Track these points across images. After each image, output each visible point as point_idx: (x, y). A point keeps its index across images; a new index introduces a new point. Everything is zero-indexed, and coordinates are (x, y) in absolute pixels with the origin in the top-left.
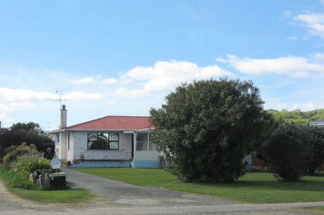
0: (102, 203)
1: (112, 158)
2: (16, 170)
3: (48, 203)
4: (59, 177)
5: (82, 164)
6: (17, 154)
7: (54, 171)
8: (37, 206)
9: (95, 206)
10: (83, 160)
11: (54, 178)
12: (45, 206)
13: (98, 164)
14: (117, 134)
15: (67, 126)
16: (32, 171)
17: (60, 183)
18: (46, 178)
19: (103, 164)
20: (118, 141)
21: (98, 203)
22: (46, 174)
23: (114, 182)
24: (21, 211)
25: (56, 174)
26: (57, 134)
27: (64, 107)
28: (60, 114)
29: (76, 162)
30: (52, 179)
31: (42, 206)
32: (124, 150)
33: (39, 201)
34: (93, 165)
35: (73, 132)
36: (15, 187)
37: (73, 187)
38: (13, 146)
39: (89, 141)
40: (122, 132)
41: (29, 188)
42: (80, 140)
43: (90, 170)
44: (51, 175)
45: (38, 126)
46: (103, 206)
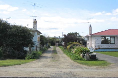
0: (115, 66)
1: (112, 47)
2: (74, 52)
3: (91, 66)
4: (93, 55)
5: (99, 50)
6: (73, 46)
7: (91, 53)
8: (88, 67)
9: (112, 68)
10: (99, 48)
11: (91, 55)
12: (91, 67)
13: (106, 50)
14: (114, 37)
15: (92, 34)
16: (81, 52)
17: (93, 58)
18: (88, 56)
19: (108, 50)
20: (114, 40)
21: (113, 66)
22: (88, 54)
23: (115, 57)
24: (82, 69)
25: (92, 54)
26: (87, 37)
27: (90, 25)
28: (89, 29)
29: (96, 49)
30: (90, 56)
31: (89, 67)
32: (117, 44)
33: (88, 65)
34: (104, 50)
35: (95, 36)
36: (75, 59)
37: (99, 60)
38: (71, 42)
39: (101, 40)
40: (116, 36)
41: (81, 59)
42: (98, 39)
43: (103, 52)
44: (90, 54)
45: (79, 34)
46: (116, 68)
